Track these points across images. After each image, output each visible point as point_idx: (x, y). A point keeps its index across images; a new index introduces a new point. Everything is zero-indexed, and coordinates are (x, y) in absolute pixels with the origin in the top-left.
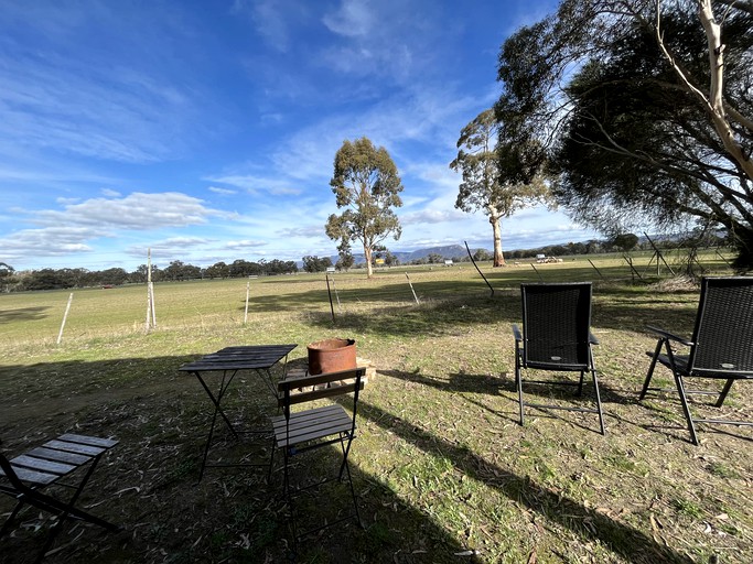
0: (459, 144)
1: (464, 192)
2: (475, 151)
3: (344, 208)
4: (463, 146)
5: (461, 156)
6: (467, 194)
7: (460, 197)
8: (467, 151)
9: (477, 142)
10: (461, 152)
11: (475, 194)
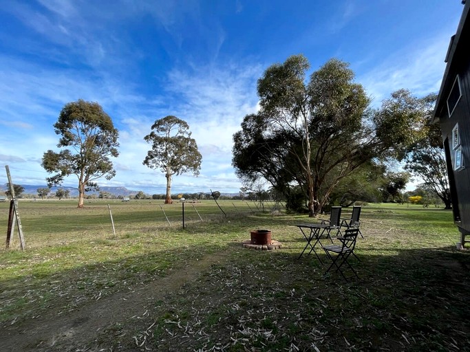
0: (153, 127)
1: (151, 155)
2: (162, 135)
3: (63, 148)
4: (155, 129)
5: (152, 135)
6: (152, 157)
7: (147, 158)
8: (156, 133)
9: (163, 130)
10: (152, 133)
11: (156, 158)
